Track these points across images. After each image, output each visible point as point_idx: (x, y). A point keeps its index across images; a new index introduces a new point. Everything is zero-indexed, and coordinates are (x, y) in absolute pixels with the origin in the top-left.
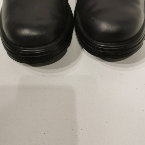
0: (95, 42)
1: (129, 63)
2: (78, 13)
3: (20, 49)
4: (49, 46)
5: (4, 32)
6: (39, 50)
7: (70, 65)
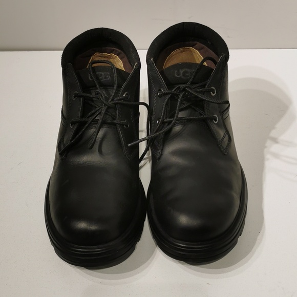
0: (171, 239)
1: (220, 268)
2: (152, 196)
3: (74, 247)
4: (111, 244)
5: (53, 222)
6: (98, 250)
7: (139, 268)
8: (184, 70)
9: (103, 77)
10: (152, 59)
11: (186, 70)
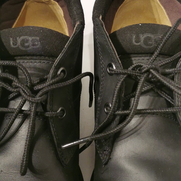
8: (146, 35)
9: (30, 43)
10: (101, 17)
11: (149, 35)
